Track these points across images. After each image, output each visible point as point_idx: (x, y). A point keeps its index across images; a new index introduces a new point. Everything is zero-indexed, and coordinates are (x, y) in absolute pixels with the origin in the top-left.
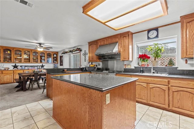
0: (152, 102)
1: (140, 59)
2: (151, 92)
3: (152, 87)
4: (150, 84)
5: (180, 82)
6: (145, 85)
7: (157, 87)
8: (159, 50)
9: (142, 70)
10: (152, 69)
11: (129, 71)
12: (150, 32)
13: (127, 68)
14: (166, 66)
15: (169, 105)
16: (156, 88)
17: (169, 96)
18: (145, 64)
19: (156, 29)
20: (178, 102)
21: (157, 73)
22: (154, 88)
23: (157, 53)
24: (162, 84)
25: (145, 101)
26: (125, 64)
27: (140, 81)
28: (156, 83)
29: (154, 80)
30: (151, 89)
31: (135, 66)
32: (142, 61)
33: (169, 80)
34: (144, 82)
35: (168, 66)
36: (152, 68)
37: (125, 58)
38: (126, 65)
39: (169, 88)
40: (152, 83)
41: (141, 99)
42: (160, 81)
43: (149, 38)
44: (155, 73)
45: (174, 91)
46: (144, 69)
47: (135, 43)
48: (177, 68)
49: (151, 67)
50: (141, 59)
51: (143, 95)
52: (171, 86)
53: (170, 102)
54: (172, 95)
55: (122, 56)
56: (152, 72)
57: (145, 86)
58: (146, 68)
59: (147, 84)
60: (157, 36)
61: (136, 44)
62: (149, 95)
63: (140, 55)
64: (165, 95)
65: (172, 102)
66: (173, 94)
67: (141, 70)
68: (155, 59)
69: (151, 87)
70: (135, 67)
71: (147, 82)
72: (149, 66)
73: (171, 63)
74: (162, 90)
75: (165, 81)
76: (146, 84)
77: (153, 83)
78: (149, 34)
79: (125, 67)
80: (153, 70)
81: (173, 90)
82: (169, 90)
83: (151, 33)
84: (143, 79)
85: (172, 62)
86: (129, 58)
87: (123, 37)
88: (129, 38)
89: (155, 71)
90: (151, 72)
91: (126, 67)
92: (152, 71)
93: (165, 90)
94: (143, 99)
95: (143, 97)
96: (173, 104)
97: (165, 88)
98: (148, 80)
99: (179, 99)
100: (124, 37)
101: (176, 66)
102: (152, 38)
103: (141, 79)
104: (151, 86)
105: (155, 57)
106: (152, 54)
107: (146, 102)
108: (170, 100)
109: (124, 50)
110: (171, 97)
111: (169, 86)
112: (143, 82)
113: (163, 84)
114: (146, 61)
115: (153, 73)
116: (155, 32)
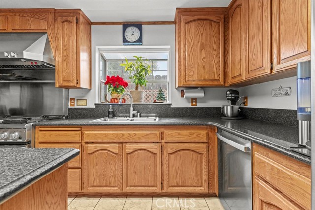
0: (131, 186)
1: (108, 86)
2: (129, 164)
3: (131, 151)
4: (128, 145)
5: (179, 134)
6: (115, 148)
7: (141, 150)
8: (143, 69)
9: (111, 110)
10: (132, 108)
11: (80, 115)
12: (128, 29)
13: (76, 107)
14: (155, 102)
15: (162, 183)
16: (139, 152)
17: (162, 165)
18: (118, 98)
19: (139, 25)
20: (177, 174)
21: (140, 117)
22: (136, 153)
23: (141, 76)
24: (149, 141)
25: (115, 190)
26: (70, 97)
27: (105, 141)
28: (138, 141)
29: (135, 134)
30: (129, 156)
31: (97, 102)
32: (113, 90)
33: (163, 130)
34: (115, 141)
35: (157, 101)
36: (132, 106)
37: (69, 81)
38: (73, 99)
39: (162, 147)
40: (131, 141)
41: (106, 186)
42: (147, 134)
43: (125, 41)
44: (137, 117)
45: (171, 151)
46: (116, 108)
47: (97, 48)
48: (170, 105)
49: (130, 105)
50: (110, 87)
51: (112, 174)
52: (166, 143)
53: (165, 177)
54: (167, 163)
55: (61, 75)
56: (131, 116)
57: (116, 151)
58: (121, 105)
59: (120, 145)
60: (140, 41)
61: (99, 49)
62: (125, 170)
63: (108, 77)
64: (155, 165)
65: (167, 177)
66: (169, 160)
67: (109, 112)
68: (137, 89)
69: (128, 151)
70: (96, 104)
71: (121, 141)
72: (126, 103)
73: (161, 96)
74: (150, 154)
75: (156, 134)
76: (117, 145)
77: (134, 141)
78: (126, 33)
79: (72, 105)
80: (134, 111)
81: (169, 150)
82: (162, 152)
83: (130, 30)
84: (112, 134)
85: (162, 94)
86: (78, 82)
87: (63, 22)
88: (78, 27)
89: (138, 113)
90: (130, 113)
91: (74, 105)
92: (132, 112)
93: (155, 154)
94: (112, 185)
95: (112, 180)
96: (169, 181)
97: (156, 149)
98: (123, 134)
99: (178, 167)
100: (66, 23)
101: (168, 102)
102: (131, 41)
103: (106, 135)
104: (130, 148)
105: (137, 84)
106: (131, 78)
107: (119, 191)
108: (165, 173)
109: (66, 58)
110: (165, 166)
111: (163, 144)
112: (111, 141)
113: (153, 141)
114: (121, 90)
115: (134, 116)
116: (136, 30)
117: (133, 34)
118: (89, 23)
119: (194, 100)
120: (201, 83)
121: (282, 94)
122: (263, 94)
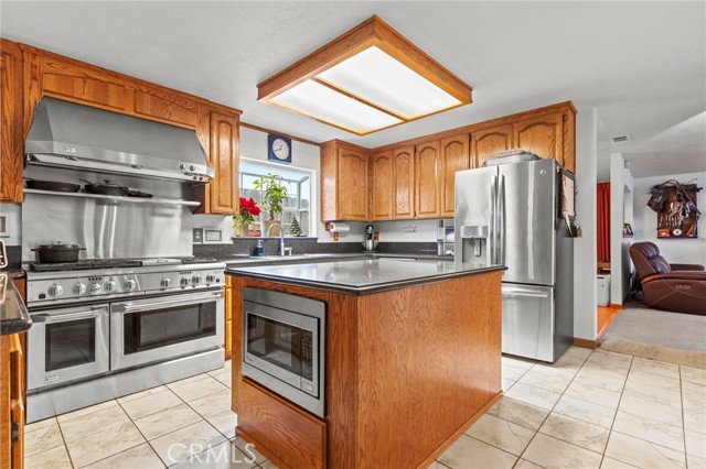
9: (260, 246)
10: (282, 244)
12: (275, 141)
13: (205, 242)
19: (288, 139)
21: (292, 253)
31: (235, 236)
36: (282, 240)
37: (226, 206)
43: (271, 155)
44: (289, 254)
48: (316, 239)
49: (280, 239)
55: (215, 196)
56: (283, 253)
60: (289, 160)
68: (272, 218)
70: (233, 239)
78: (273, 145)
79: (197, 240)
80: (286, 247)
83: (277, 144)
85: (297, 225)
87: (220, 123)
90: (280, 251)
91: (203, 240)
92: (283, 249)
100: (223, 124)
101: (314, 236)
102: (280, 158)
109: (223, 174)
115: (287, 253)
116: (284, 144)
117: (280, 148)
118: (239, 124)
119: (336, 234)
120: (353, 218)
121: (410, 232)
122: (395, 230)
